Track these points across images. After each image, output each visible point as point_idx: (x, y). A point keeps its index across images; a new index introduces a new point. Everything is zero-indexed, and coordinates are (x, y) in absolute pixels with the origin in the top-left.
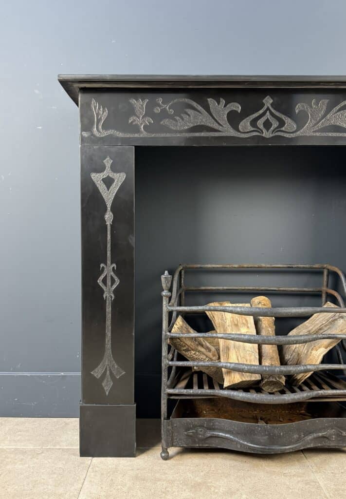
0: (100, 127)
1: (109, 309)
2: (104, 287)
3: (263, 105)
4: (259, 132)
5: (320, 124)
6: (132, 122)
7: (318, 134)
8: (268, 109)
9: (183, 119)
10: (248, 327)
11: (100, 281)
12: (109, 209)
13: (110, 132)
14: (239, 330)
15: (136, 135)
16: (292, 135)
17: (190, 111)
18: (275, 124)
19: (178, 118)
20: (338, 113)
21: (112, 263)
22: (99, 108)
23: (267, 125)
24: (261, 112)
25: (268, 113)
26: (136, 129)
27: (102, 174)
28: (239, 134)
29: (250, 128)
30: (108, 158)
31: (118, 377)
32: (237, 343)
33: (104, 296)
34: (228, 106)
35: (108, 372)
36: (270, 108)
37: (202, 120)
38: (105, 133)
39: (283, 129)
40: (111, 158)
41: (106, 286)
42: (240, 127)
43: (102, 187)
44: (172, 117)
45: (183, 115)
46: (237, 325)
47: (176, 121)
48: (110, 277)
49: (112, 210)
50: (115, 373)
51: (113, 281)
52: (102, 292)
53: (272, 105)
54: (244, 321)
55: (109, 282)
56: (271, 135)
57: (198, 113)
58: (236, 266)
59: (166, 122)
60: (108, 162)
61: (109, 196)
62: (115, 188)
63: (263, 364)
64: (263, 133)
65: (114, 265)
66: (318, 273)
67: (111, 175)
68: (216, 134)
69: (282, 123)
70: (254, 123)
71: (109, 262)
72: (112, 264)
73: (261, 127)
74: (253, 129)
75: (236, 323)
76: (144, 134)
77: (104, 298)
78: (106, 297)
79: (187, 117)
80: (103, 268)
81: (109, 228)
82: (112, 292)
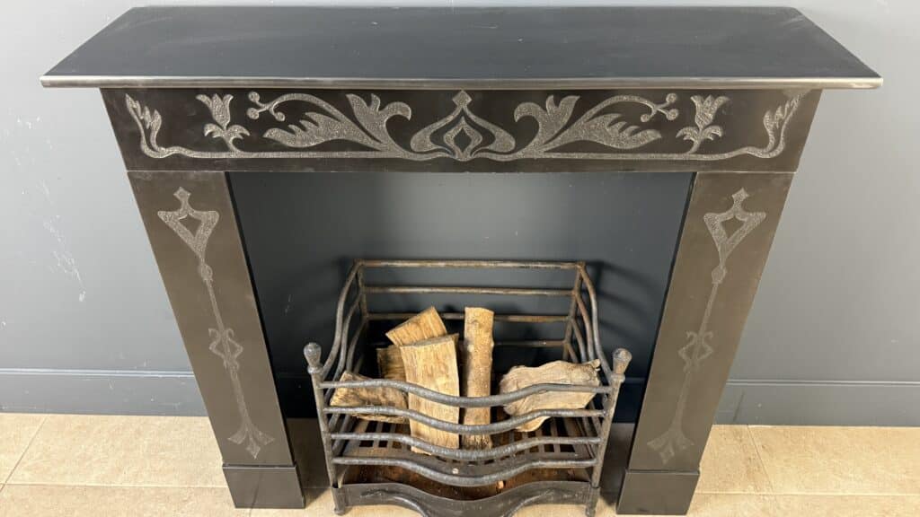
0: (153, 142)
1: (235, 378)
2: (221, 355)
3: (454, 106)
4: (445, 151)
5: (559, 138)
6: (211, 134)
7: (554, 156)
8: (463, 113)
9: (304, 129)
10: (448, 376)
11: (213, 348)
12: (203, 260)
13: (175, 150)
14: (434, 381)
15: (224, 155)
16: (507, 156)
17: (315, 116)
18: (477, 139)
19: (293, 127)
20: (595, 120)
21: (226, 327)
22: (143, 110)
23: (462, 140)
24: (450, 118)
25: (463, 121)
26: (221, 145)
27: (176, 213)
28: (412, 154)
29: (431, 146)
30: (181, 190)
31: (266, 443)
32: (430, 402)
33: (225, 364)
34: (387, 108)
35: (251, 439)
36: (468, 112)
37: (341, 131)
38: (165, 152)
39: (491, 147)
40: (187, 189)
41: (224, 354)
42: (413, 145)
43: (184, 233)
44: (283, 126)
45: (303, 122)
46: (431, 376)
47: (292, 131)
48: (227, 344)
49: (207, 261)
50: (261, 439)
51: (233, 349)
53: (470, 106)
54: (443, 369)
55: (228, 350)
56: (469, 158)
57: (332, 120)
60: (182, 195)
61: (197, 242)
62: (205, 233)
63: (466, 423)
64: (454, 154)
65: (230, 330)
67: (194, 214)
68: (371, 155)
69: (489, 138)
70: (437, 137)
71: (221, 326)
73: (452, 144)
74: (434, 148)
75: (430, 372)
76: (236, 154)
77: (224, 367)
78: (227, 366)
79: (313, 125)
80: (214, 334)
81: (210, 286)
82: (234, 360)
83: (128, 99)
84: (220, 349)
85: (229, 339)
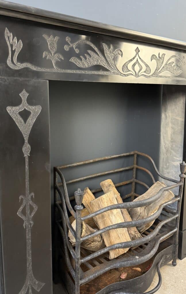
0: (15, 59)
1: (29, 236)
2: (23, 218)
4: (132, 73)
6: (46, 57)
11: (19, 214)
12: (26, 141)
13: (25, 65)
16: (149, 76)
17: (90, 52)
22: (13, 39)
27: (17, 108)
30: (24, 91)
31: (39, 291)
33: (24, 225)
34: (115, 51)
35: (30, 291)
37: (99, 61)
38: (20, 66)
40: (27, 91)
41: (25, 216)
43: (18, 120)
45: (86, 55)
48: (28, 207)
49: (29, 142)
50: (36, 288)
51: (32, 209)
52: (22, 221)
55: (28, 212)
59: (73, 60)
60: (24, 95)
61: (26, 129)
62: (32, 120)
65: (33, 194)
67: (28, 108)
68: (109, 74)
71: (27, 192)
72: (30, 193)
74: (129, 72)
76: (56, 69)
77: (23, 227)
78: (26, 226)
79: (89, 56)
80: (22, 199)
81: (27, 160)
82: (30, 220)
83: (7, 30)
84: (24, 212)
85: (31, 202)
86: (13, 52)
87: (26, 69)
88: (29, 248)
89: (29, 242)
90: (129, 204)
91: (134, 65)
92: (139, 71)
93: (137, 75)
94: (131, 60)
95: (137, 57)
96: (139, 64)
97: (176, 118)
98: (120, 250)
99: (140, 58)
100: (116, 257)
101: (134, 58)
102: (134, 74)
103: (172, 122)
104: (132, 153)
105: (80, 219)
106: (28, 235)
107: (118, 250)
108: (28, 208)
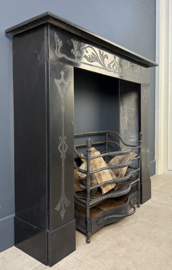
0: (59, 51)
2: (61, 151)
6: (73, 53)
11: (59, 148)
12: (63, 102)
13: (63, 56)
22: (58, 39)
26: (74, 57)
27: (59, 81)
30: (62, 71)
33: (61, 157)
35: (63, 205)
38: (61, 56)
50: (66, 204)
51: (65, 147)
55: (63, 148)
57: (96, 56)
58: (82, 134)
59: (85, 56)
61: (63, 95)
65: (66, 137)
66: (104, 134)
67: (64, 82)
68: (102, 68)
71: (63, 135)
76: (77, 61)
78: (62, 158)
80: (61, 139)
82: (64, 154)
83: (55, 33)
84: (61, 148)
85: (65, 142)
86: (58, 47)
87: (64, 58)
88: (63, 173)
89: (63, 169)
90: (115, 153)
91: (113, 66)
92: (116, 70)
93: (115, 72)
94: (112, 62)
95: (115, 61)
96: (116, 66)
97: (131, 109)
98: (109, 187)
99: (116, 62)
100: (107, 192)
101: (113, 61)
102: (114, 71)
103: (128, 112)
104: (105, 131)
105: (90, 158)
106: (63, 165)
107: (108, 187)
108: (63, 145)
